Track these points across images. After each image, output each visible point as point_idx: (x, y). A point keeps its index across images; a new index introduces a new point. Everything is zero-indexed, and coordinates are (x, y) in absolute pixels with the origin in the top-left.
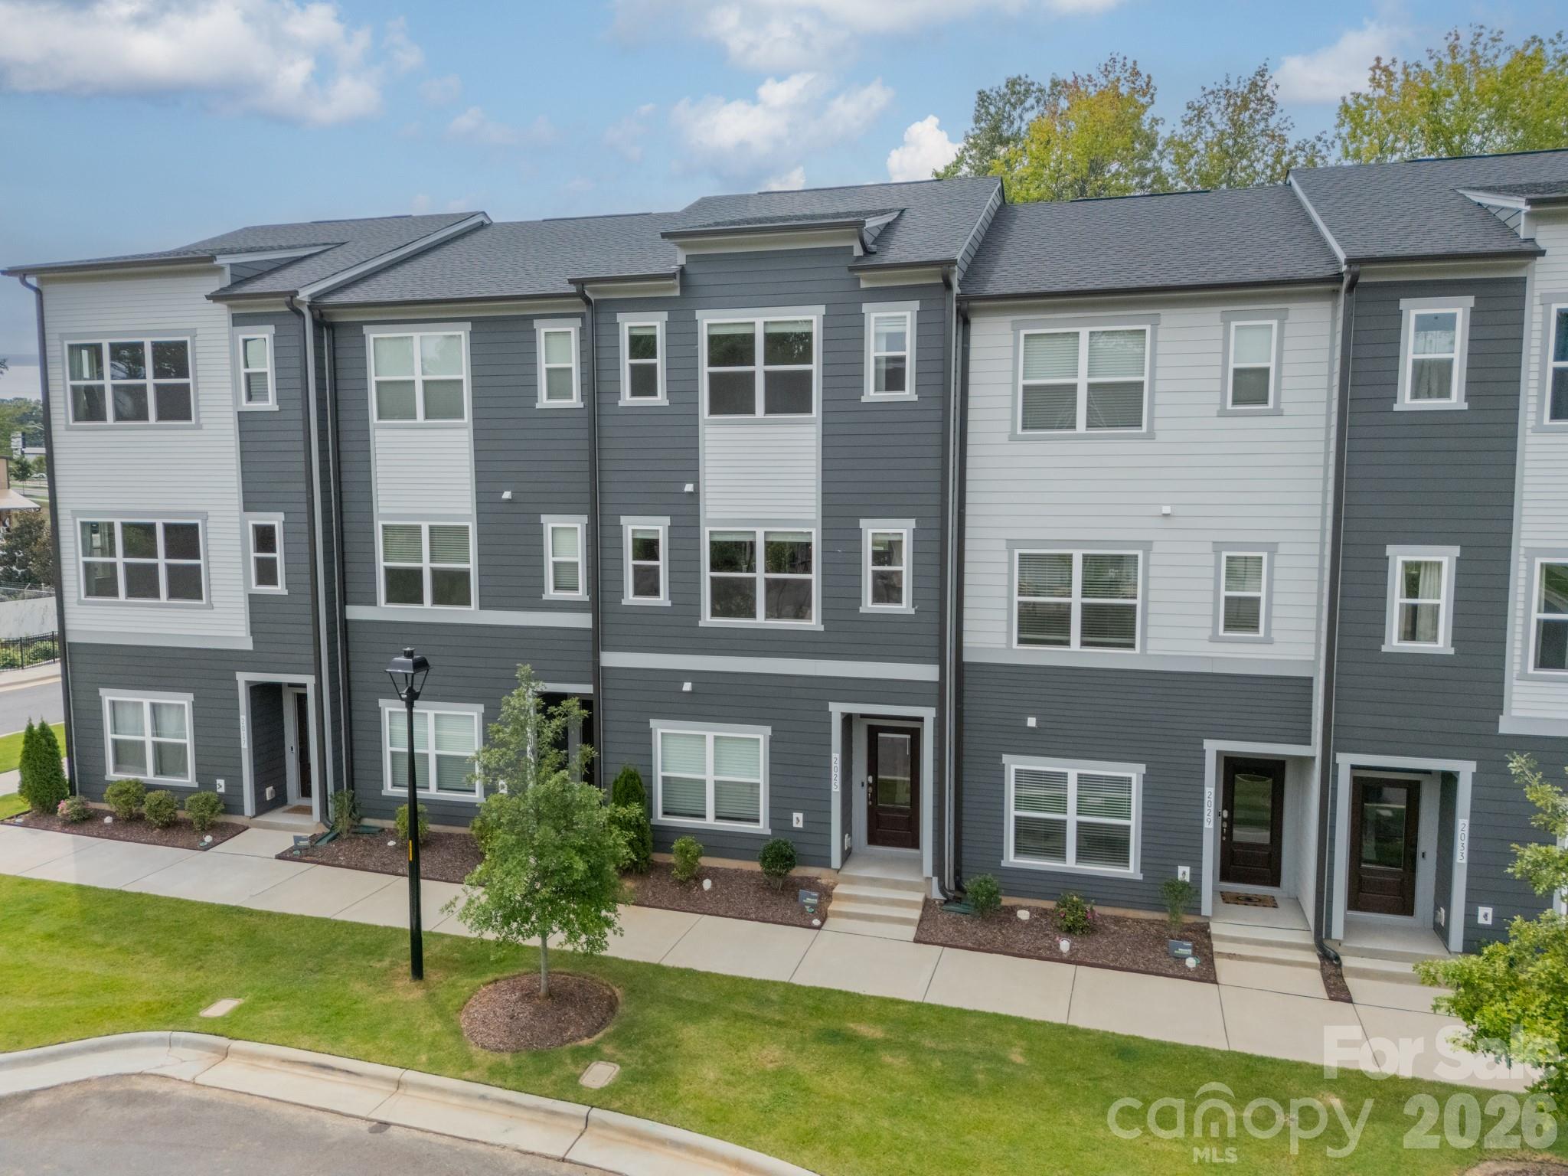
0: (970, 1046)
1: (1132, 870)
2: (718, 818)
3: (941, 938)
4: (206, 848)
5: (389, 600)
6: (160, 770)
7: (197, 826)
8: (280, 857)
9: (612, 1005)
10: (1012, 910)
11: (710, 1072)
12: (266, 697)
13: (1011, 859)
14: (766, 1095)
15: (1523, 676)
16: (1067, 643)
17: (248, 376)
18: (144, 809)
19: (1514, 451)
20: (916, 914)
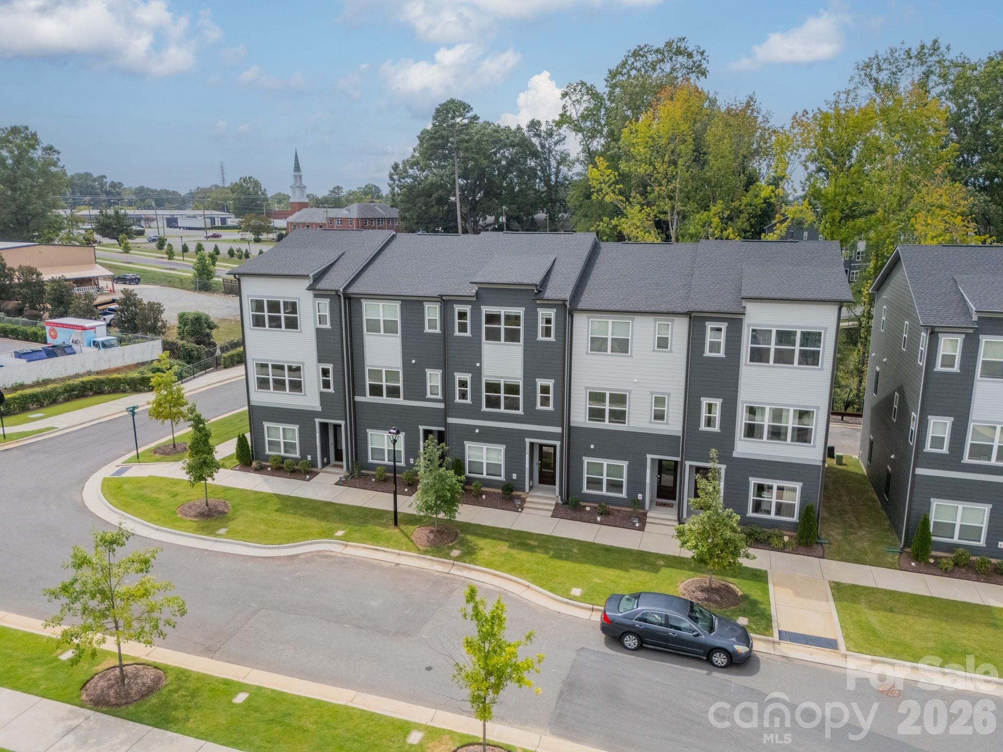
0: (562, 547)
1: (624, 495)
2: (487, 474)
3: (560, 515)
4: (309, 480)
5: (371, 395)
6: (286, 452)
7: (303, 472)
8: (336, 484)
9: (457, 534)
10: (585, 507)
11: (486, 553)
12: (324, 427)
13: (585, 490)
14: (502, 559)
15: (740, 440)
16: (604, 421)
17: (320, 316)
18: (284, 466)
19: (738, 370)
20: (552, 508)
